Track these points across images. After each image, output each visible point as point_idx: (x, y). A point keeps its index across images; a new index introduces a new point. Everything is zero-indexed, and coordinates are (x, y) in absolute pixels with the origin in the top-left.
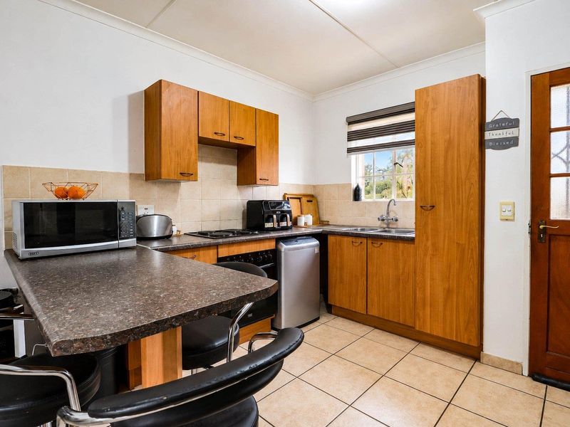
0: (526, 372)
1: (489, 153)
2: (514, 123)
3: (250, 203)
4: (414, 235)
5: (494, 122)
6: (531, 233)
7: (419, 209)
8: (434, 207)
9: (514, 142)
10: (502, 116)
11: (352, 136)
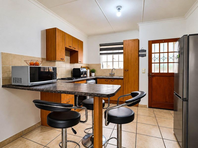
0: (148, 107)
1: (140, 57)
2: (145, 51)
3: (74, 69)
4: (123, 78)
5: (141, 50)
6: (149, 76)
7: (124, 71)
8: (128, 70)
9: (145, 55)
10: (143, 49)
11: (101, 50)
